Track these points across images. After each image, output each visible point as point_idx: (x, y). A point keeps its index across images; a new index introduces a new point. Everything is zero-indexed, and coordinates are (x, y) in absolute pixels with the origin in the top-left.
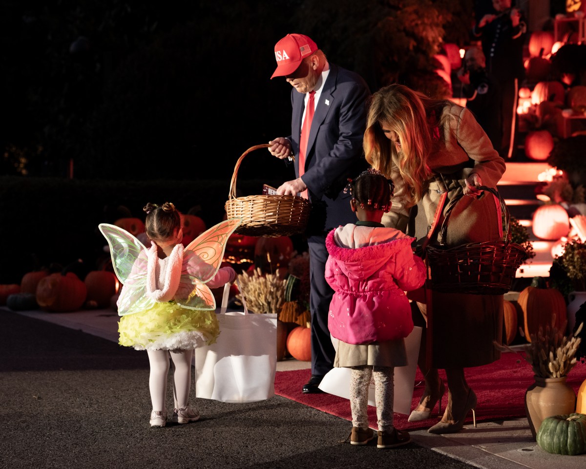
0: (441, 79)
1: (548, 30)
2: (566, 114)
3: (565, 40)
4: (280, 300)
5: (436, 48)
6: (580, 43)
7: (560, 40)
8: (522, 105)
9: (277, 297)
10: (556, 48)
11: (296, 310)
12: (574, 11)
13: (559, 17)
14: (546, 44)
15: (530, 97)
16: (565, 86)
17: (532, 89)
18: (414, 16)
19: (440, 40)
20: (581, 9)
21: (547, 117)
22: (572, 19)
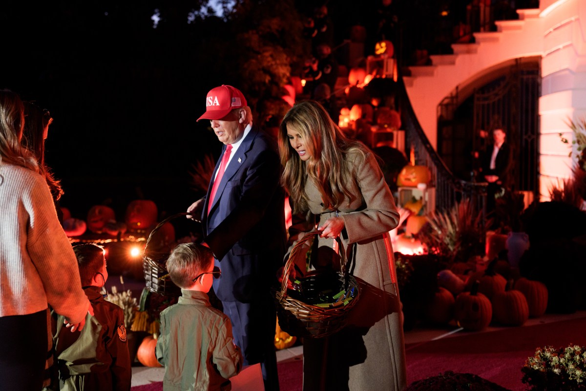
0: (286, 103)
1: (362, 66)
2: (374, 129)
3: (374, 73)
4: (131, 315)
5: (285, 80)
6: (384, 76)
7: (371, 73)
8: (343, 120)
9: (128, 313)
10: (367, 80)
11: (148, 320)
12: (381, 54)
13: (370, 58)
14: (360, 78)
15: (349, 115)
16: (373, 107)
17: (350, 109)
18: (270, 59)
19: (288, 74)
20: (386, 52)
21: (360, 130)
22: (379, 59)
